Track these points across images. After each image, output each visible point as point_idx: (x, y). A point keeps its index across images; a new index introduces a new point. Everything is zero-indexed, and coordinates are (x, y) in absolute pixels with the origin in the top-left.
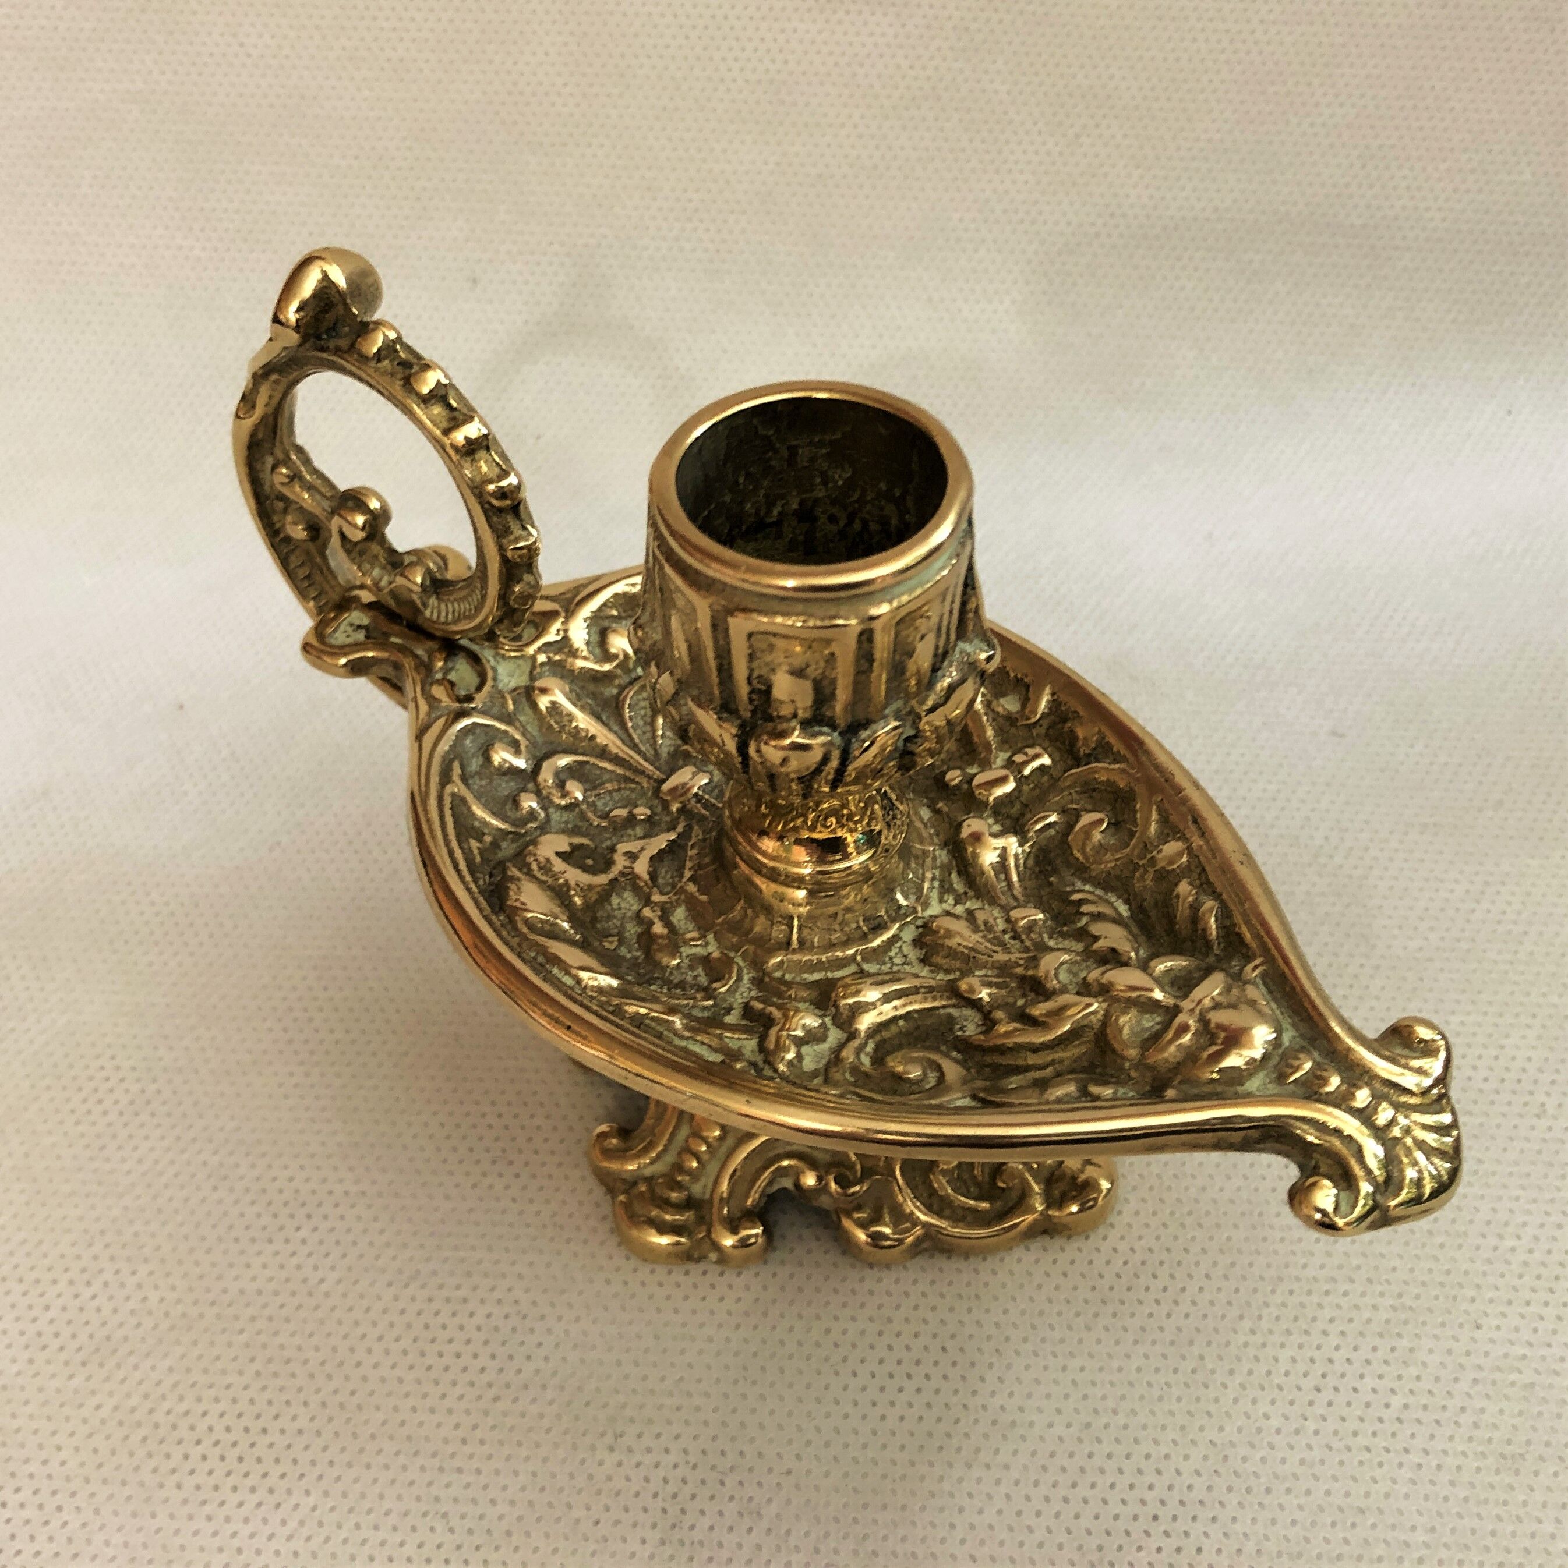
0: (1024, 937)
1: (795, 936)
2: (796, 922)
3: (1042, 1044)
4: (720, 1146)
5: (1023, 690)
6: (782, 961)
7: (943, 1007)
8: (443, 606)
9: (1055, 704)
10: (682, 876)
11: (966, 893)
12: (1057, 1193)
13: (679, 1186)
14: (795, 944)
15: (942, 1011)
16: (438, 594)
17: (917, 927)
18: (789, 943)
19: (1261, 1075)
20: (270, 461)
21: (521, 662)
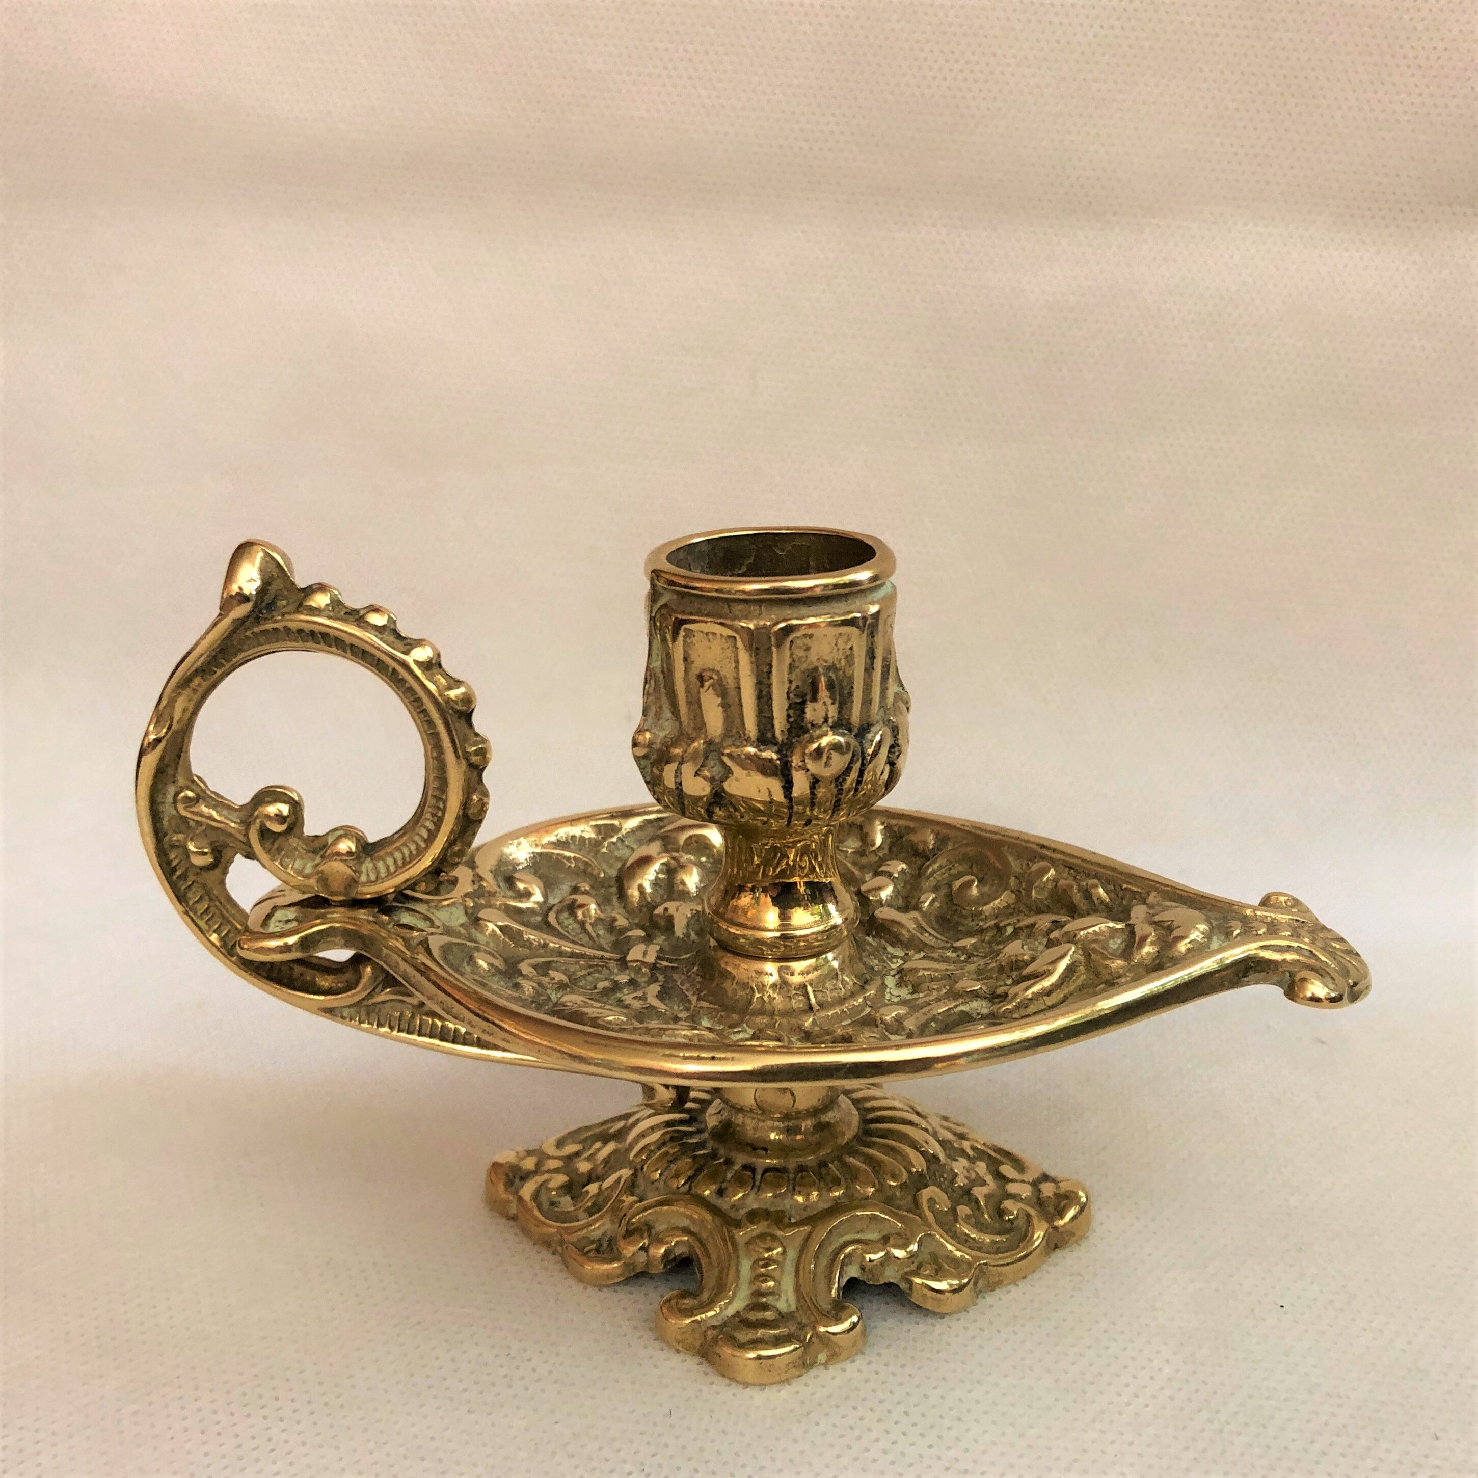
0: (975, 953)
1: (813, 1000)
2: (809, 989)
3: (1052, 985)
4: (785, 1259)
5: (857, 831)
6: (814, 1019)
7: (956, 1006)
8: (380, 864)
9: (888, 830)
10: (689, 1001)
11: (907, 954)
12: (1051, 1209)
13: (765, 1307)
14: (816, 1007)
15: (956, 1010)
16: (371, 856)
17: (894, 976)
18: (811, 1008)
19: (1215, 938)
20: (171, 790)
21: (454, 909)
